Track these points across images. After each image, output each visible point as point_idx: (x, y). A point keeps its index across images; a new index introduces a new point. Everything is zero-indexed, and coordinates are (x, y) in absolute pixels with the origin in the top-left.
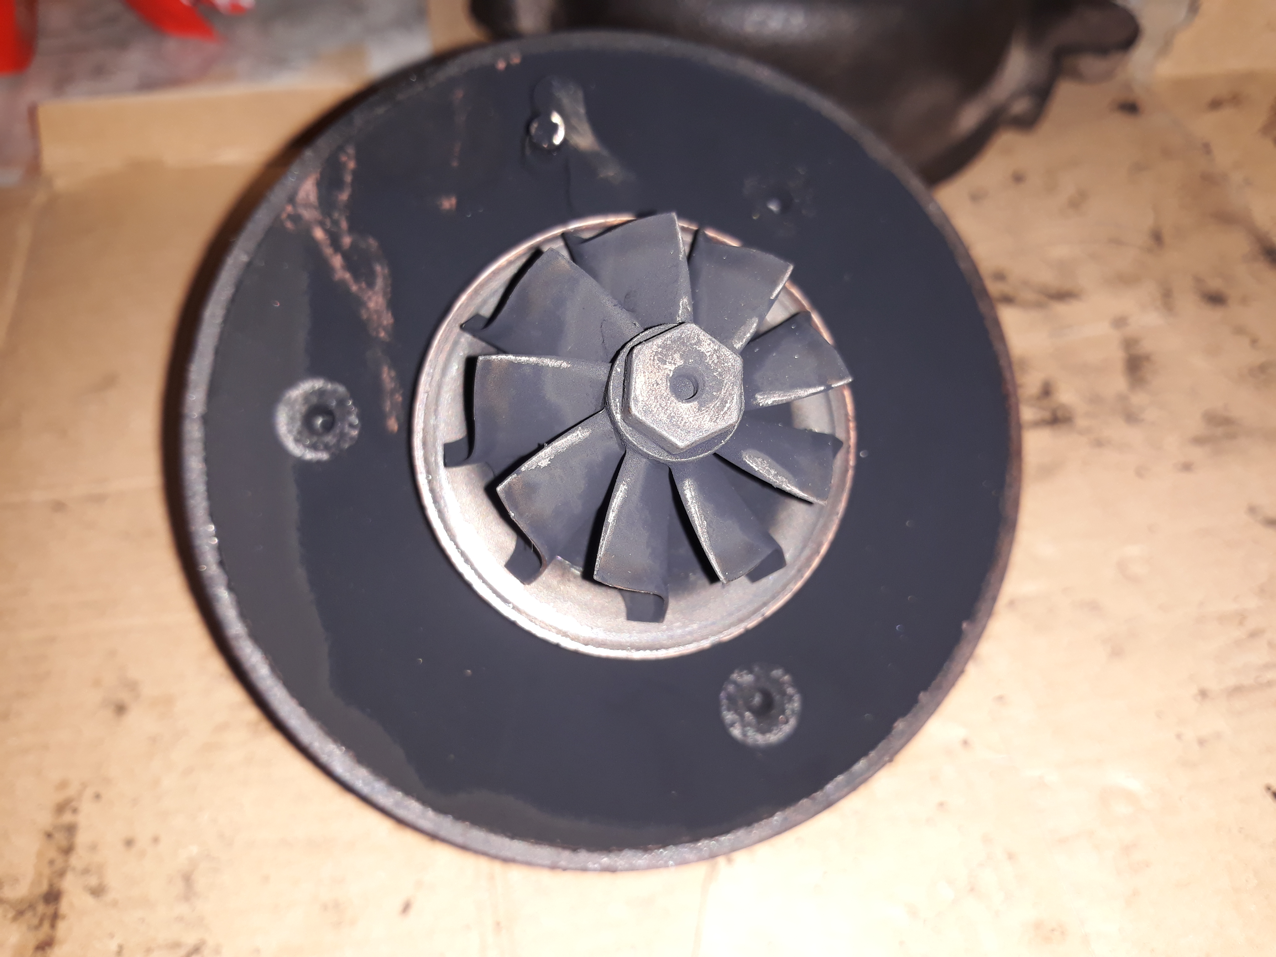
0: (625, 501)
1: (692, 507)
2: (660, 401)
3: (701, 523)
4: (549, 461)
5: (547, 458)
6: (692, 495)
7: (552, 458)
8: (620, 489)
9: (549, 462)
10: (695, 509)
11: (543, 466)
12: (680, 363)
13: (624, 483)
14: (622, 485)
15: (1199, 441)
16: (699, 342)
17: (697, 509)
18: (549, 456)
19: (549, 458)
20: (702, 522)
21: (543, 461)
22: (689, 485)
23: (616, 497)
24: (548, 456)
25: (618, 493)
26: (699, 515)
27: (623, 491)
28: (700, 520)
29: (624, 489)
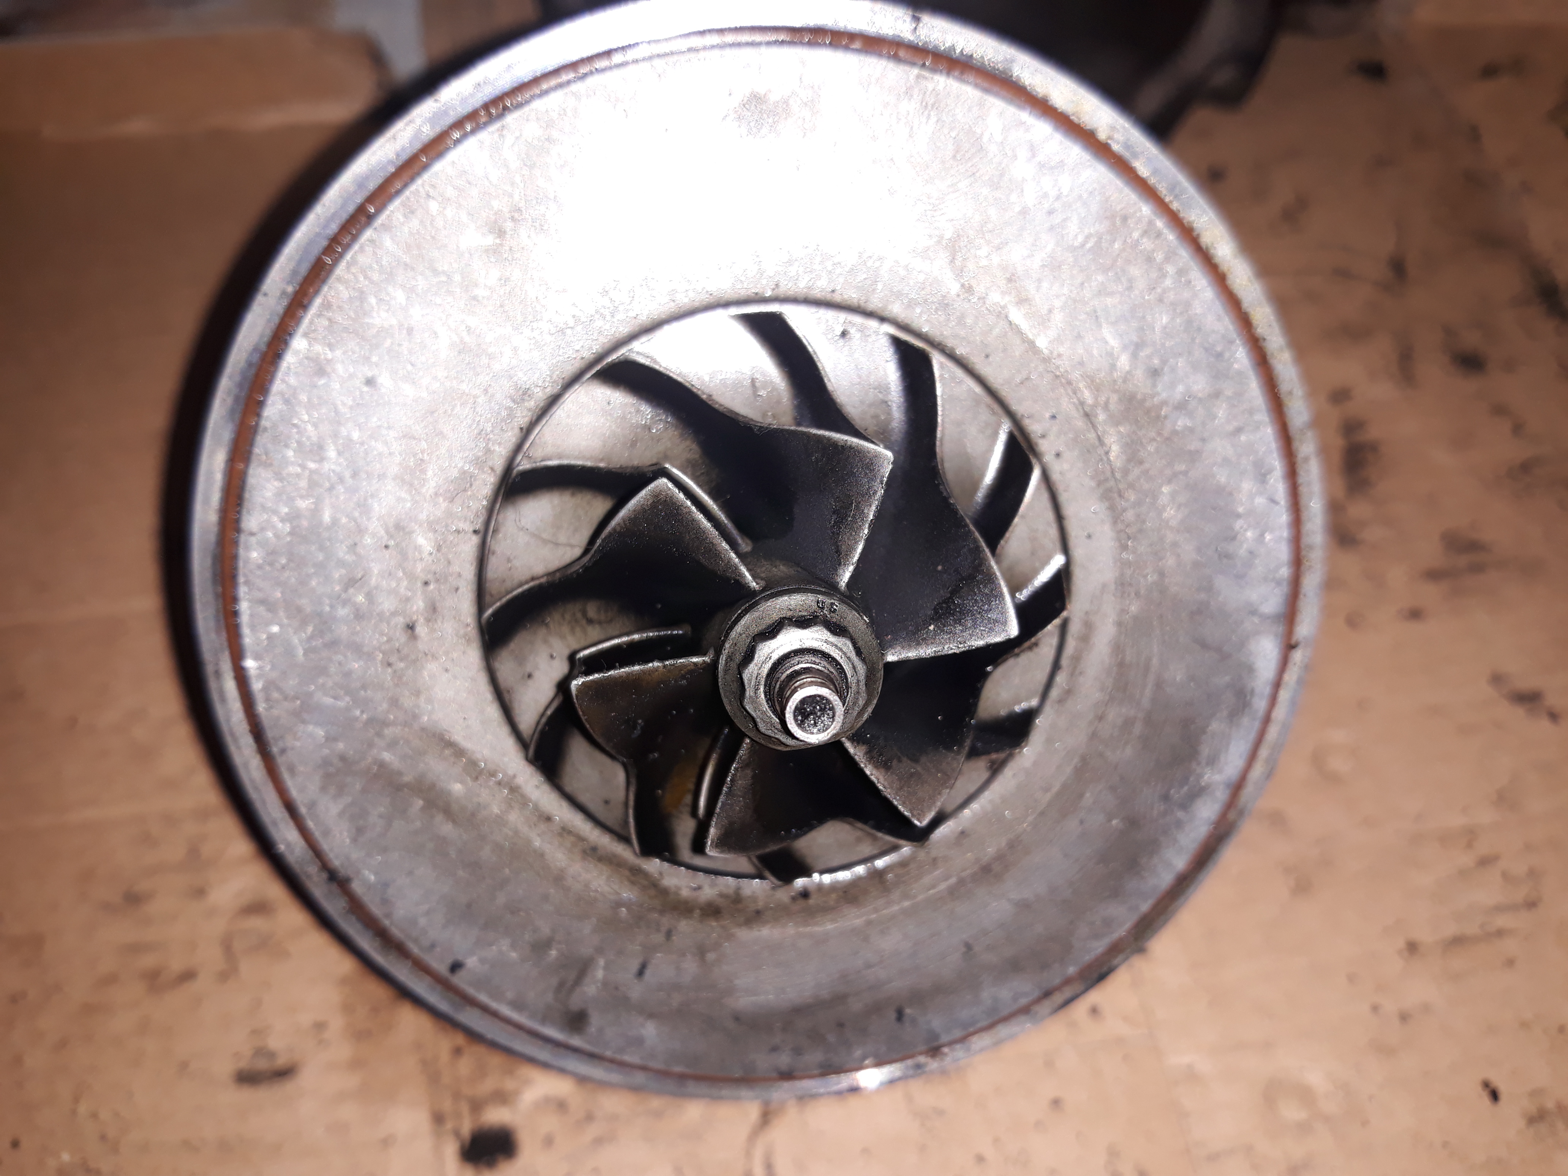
15: (1433, 575)
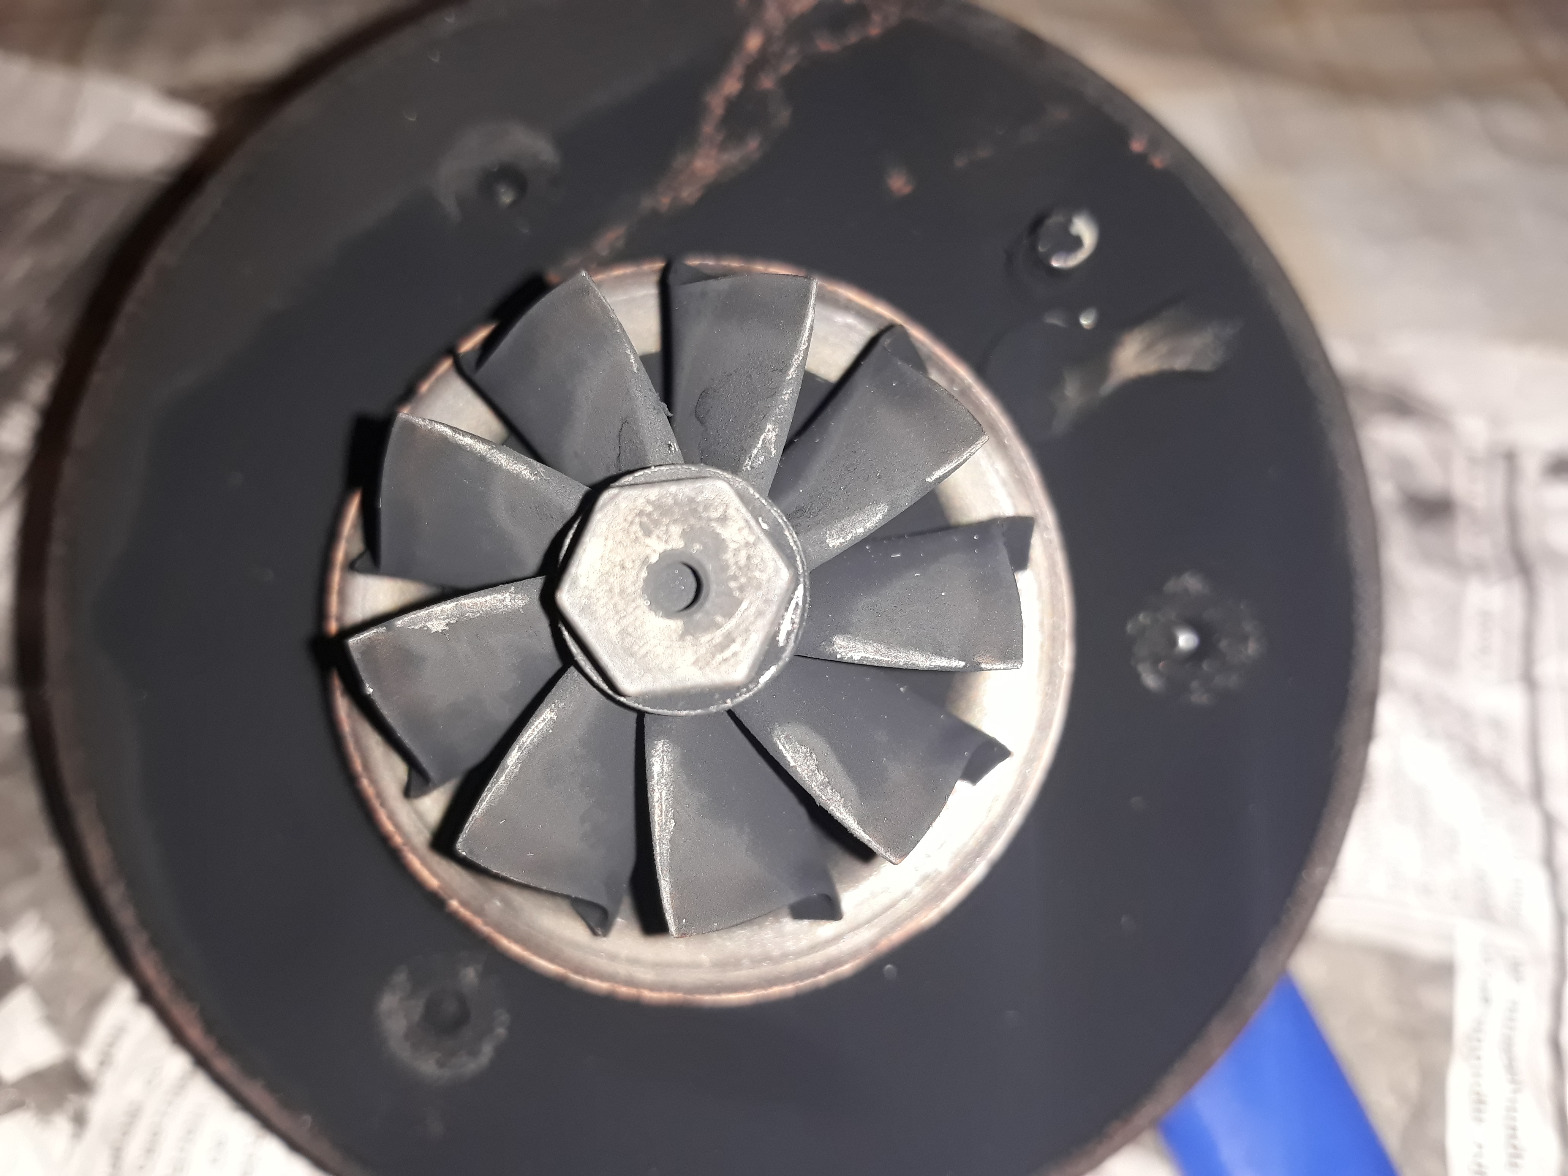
0: (544, 739)
1: (657, 790)
2: (617, 598)
3: (664, 821)
4: (447, 625)
5: (444, 619)
6: (662, 769)
7: (452, 622)
8: (543, 716)
9: (447, 628)
10: (661, 795)
11: (434, 630)
12: (677, 543)
13: (553, 708)
14: (548, 710)
16: (723, 519)
17: (664, 794)
18: (449, 618)
19: (447, 621)
20: (666, 822)
21: (435, 622)
22: (663, 751)
23: (533, 727)
24: (445, 616)
25: (538, 721)
26: (664, 806)
27: (547, 720)
28: (663, 816)
29: (549, 718)
